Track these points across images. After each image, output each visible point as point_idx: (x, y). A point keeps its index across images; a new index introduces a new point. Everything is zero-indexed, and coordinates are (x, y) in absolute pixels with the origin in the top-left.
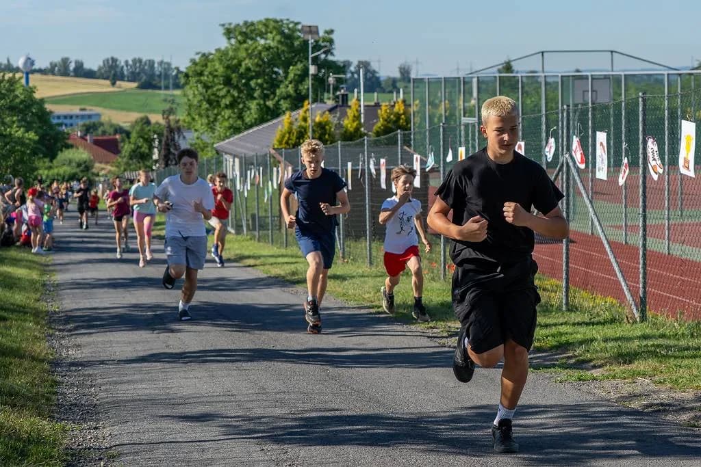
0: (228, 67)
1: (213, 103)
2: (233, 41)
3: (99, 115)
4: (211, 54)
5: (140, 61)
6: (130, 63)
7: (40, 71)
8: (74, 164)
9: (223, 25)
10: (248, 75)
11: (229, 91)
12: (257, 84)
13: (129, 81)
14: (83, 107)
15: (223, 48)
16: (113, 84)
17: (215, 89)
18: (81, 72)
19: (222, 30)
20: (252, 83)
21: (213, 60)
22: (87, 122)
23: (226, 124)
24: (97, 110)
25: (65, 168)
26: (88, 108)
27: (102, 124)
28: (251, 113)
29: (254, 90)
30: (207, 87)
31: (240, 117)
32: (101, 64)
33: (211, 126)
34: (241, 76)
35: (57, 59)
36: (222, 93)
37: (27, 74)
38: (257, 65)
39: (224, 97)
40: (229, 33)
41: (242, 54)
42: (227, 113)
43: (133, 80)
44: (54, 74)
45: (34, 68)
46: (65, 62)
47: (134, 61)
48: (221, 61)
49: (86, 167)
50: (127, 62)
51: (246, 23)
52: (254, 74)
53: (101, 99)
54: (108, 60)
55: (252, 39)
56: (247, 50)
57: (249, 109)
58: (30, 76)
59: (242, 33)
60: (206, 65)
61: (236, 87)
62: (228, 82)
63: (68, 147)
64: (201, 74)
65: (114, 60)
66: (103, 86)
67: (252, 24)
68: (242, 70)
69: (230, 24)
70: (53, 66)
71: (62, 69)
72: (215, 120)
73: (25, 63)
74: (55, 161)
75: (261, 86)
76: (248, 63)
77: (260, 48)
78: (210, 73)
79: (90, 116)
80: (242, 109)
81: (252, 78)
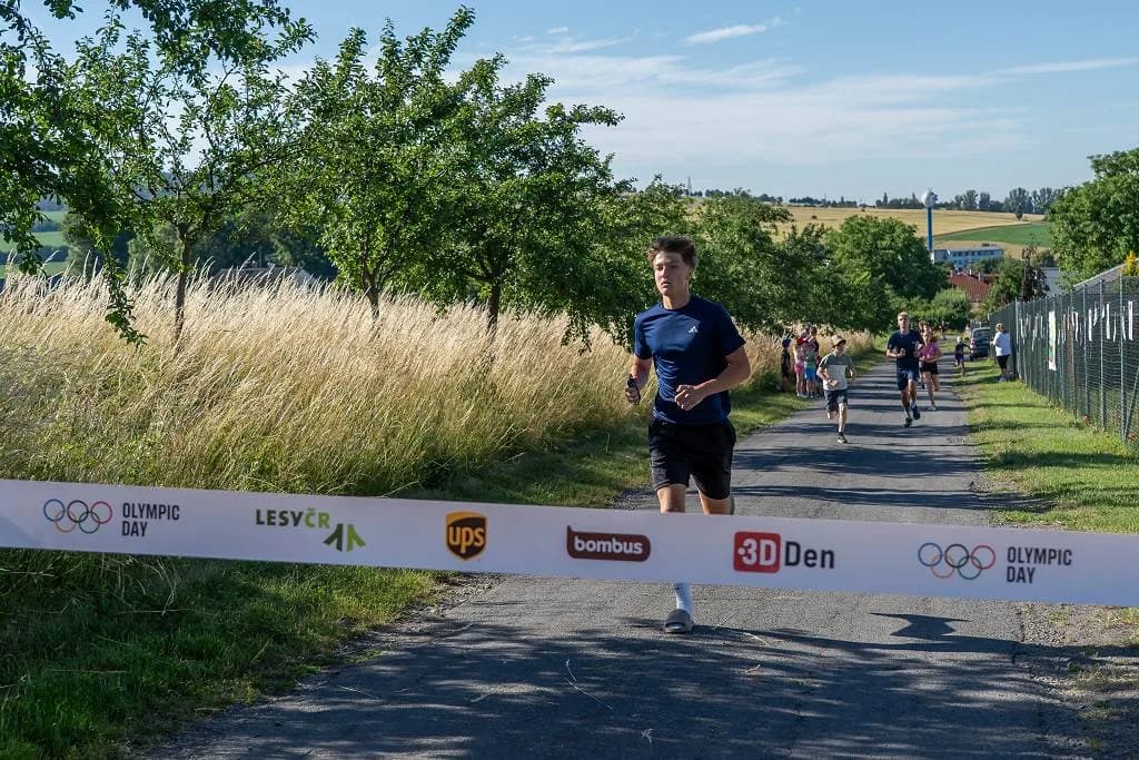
0: (1095, 202)
1: (1080, 240)
2: (1102, 174)
3: (1002, 251)
4: (1079, 188)
5: (1049, 191)
6: (1039, 193)
7: (946, 206)
8: (951, 305)
9: (1091, 157)
10: (1117, 209)
11: (1095, 228)
12: (1125, 218)
13: (1036, 213)
14: (985, 242)
15: (1092, 182)
16: (1019, 217)
17: (1081, 226)
18: (988, 206)
19: (1090, 163)
20: (1121, 218)
21: (1080, 195)
22: (987, 258)
23: (1092, 262)
24: (1001, 245)
25: (942, 308)
26: (990, 243)
27: (1002, 260)
28: (1119, 250)
29: (1123, 226)
30: (1073, 222)
31: (1108, 255)
32: (1008, 196)
33: (1078, 264)
34: (1110, 211)
35: (962, 192)
36: (1088, 230)
37: (930, 209)
38: (1127, 199)
39: (1090, 233)
40: (1097, 165)
41: (1111, 187)
42: (1093, 250)
43: (1041, 212)
44: (960, 209)
45: (937, 202)
46: (971, 194)
47: (1043, 191)
48: (1088, 196)
49: (964, 307)
50: (1035, 192)
51: (1116, 153)
52: (1122, 208)
53: (1005, 233)
54: (1015, 191)
55: (1122, 170)
56: (1115, 183)
57: (1118, 245)
58: (933, 211)
59: (1111, 165)
60: (1072, 201)
61: (1103, 223)
62: (1096, 216)
63: (947, 286)
64: (1067, 210)
65: (1022, 191)
66: (1009, 219)
67: (1124, 154)
68: (1110, 204)
69: (1099, 156)
70: (959, 199)
71: (968, 203)
72: (1083, 258)
73: (928, 199)
74: (933, 302)
75: (1130, 220)
76: (1116, 196)
77: (1129, 180)
78: (1076, 209)
79: (992, 252)
80: (1111, 246)
81: (1121, 212)
